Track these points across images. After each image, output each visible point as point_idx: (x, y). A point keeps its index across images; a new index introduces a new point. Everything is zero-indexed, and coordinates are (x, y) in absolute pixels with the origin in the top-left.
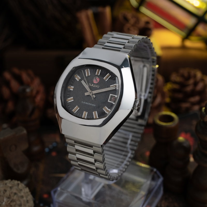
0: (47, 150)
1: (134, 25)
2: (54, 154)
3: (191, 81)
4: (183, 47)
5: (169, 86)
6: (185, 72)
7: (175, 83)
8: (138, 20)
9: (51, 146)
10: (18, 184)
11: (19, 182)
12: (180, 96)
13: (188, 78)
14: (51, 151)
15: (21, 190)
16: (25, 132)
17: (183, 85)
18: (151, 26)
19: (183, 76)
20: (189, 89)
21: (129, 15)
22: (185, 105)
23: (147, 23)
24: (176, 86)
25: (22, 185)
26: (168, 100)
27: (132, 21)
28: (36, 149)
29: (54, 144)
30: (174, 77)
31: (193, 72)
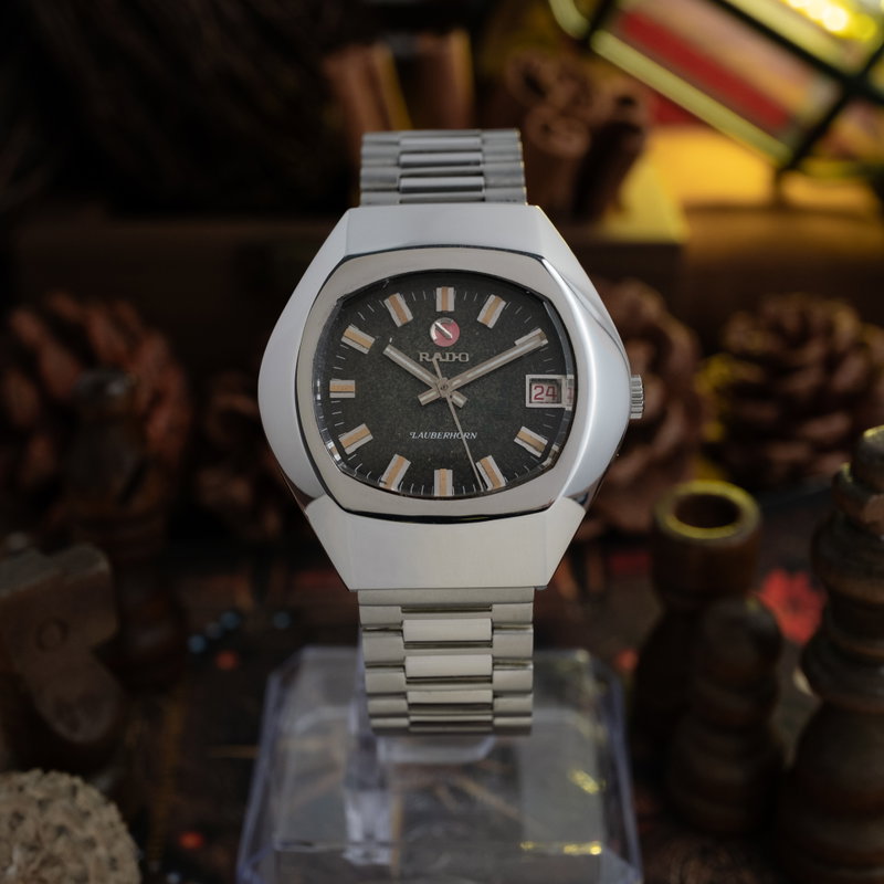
0: (196, 644)
2: (226, 661)
3: (814, 352)
4: (778, 206)
5: (718, 372)
6: (786, 310)
7: (744, 356)
8: (584, 91)
9: (213, 628)
11: (77, 781)
12: (765, 413)
13: (802, 337)
14: (214, 647)
15: (87, 814)
16: (103, 565)
17: (777, 368)
18: (642, 114)
19: (776, 329)
20: (804, 383)
21: (549, 69)
22: (786, 454)
23: (626, 102)
24: (747, 373)
25: (89, 796)
26: (712, 431)
27: (561, 93)
28: (149, 639)
29: (229, 620)
30: (742, 334)
31: (819, 312)
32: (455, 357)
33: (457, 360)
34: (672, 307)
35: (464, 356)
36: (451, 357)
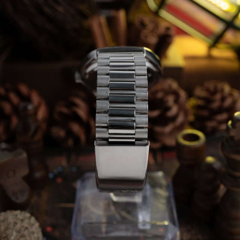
0: (51, 176)
1: (152, 31)
2: (59, 180)
3: (218, 97)
4: (209, 57)
5: (193, 102)
6: (211, 85)
7: (199, 98)
8: (157, 26)
9: (55, 171)
12: (205, 113)
13: (214, 92)
14: (56, 176)
16: (25, 155)
17: (208, 101)
18: (172, 32)
19: (208, 90)
20: (216, 105)
21: (147, 20)
22: (211, 124)
23: (168, 29)
24: (200, 102)
26: (191, 118)
27: (150, 26)
28: (38, 175)
31: (219, 86)
34: (181, 85)
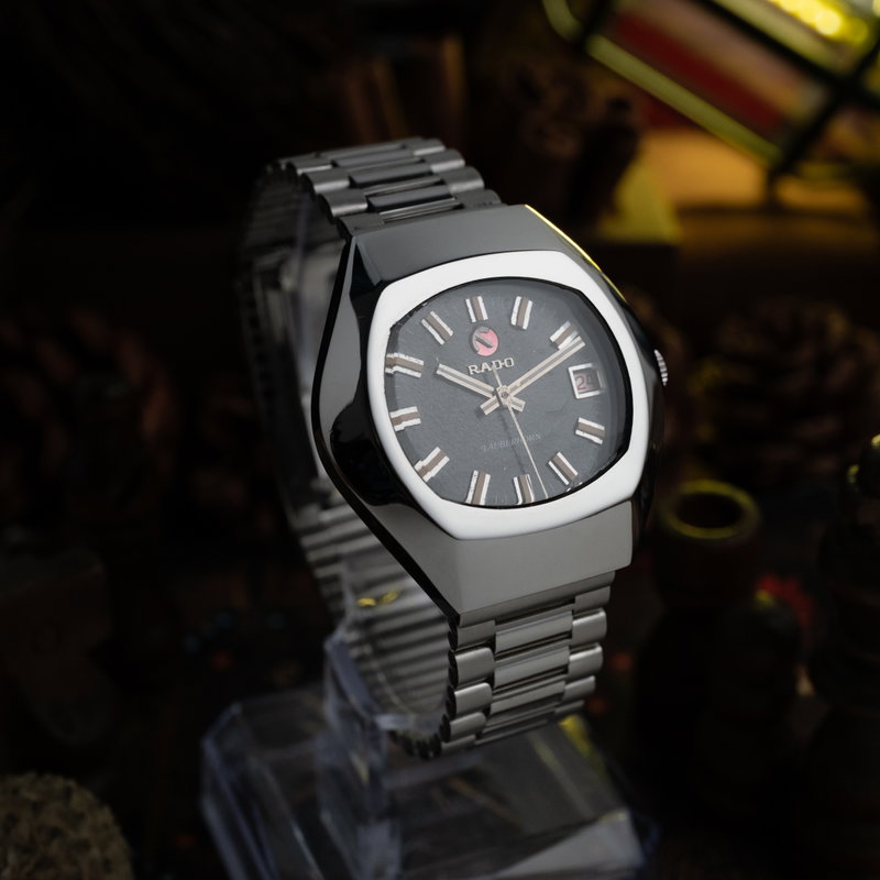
0: (191, 644)
1: (560, 117)
2: (222, 661)
3: (806, 353)
4: (770, 207)
5: (711, 373)
9: (207, 628)
10: (68, 793)
11: (72, 783)
12: (758, 414)
14: (209, 647)
15: (80, 817)
16: (98, 568)
18: (636, 117)
20: (796, 385)
21: (542, 73)
23: (619, 105)
24: (739, 374)
25: (81, 798)
26: (705, 432)
27: (554, 97)
29: (224, 620)
30: (735, 336)
31: (810, 314)
32: (501, 364)
33: (504, 366)
35: (509, 362)
36: (498, 365)
